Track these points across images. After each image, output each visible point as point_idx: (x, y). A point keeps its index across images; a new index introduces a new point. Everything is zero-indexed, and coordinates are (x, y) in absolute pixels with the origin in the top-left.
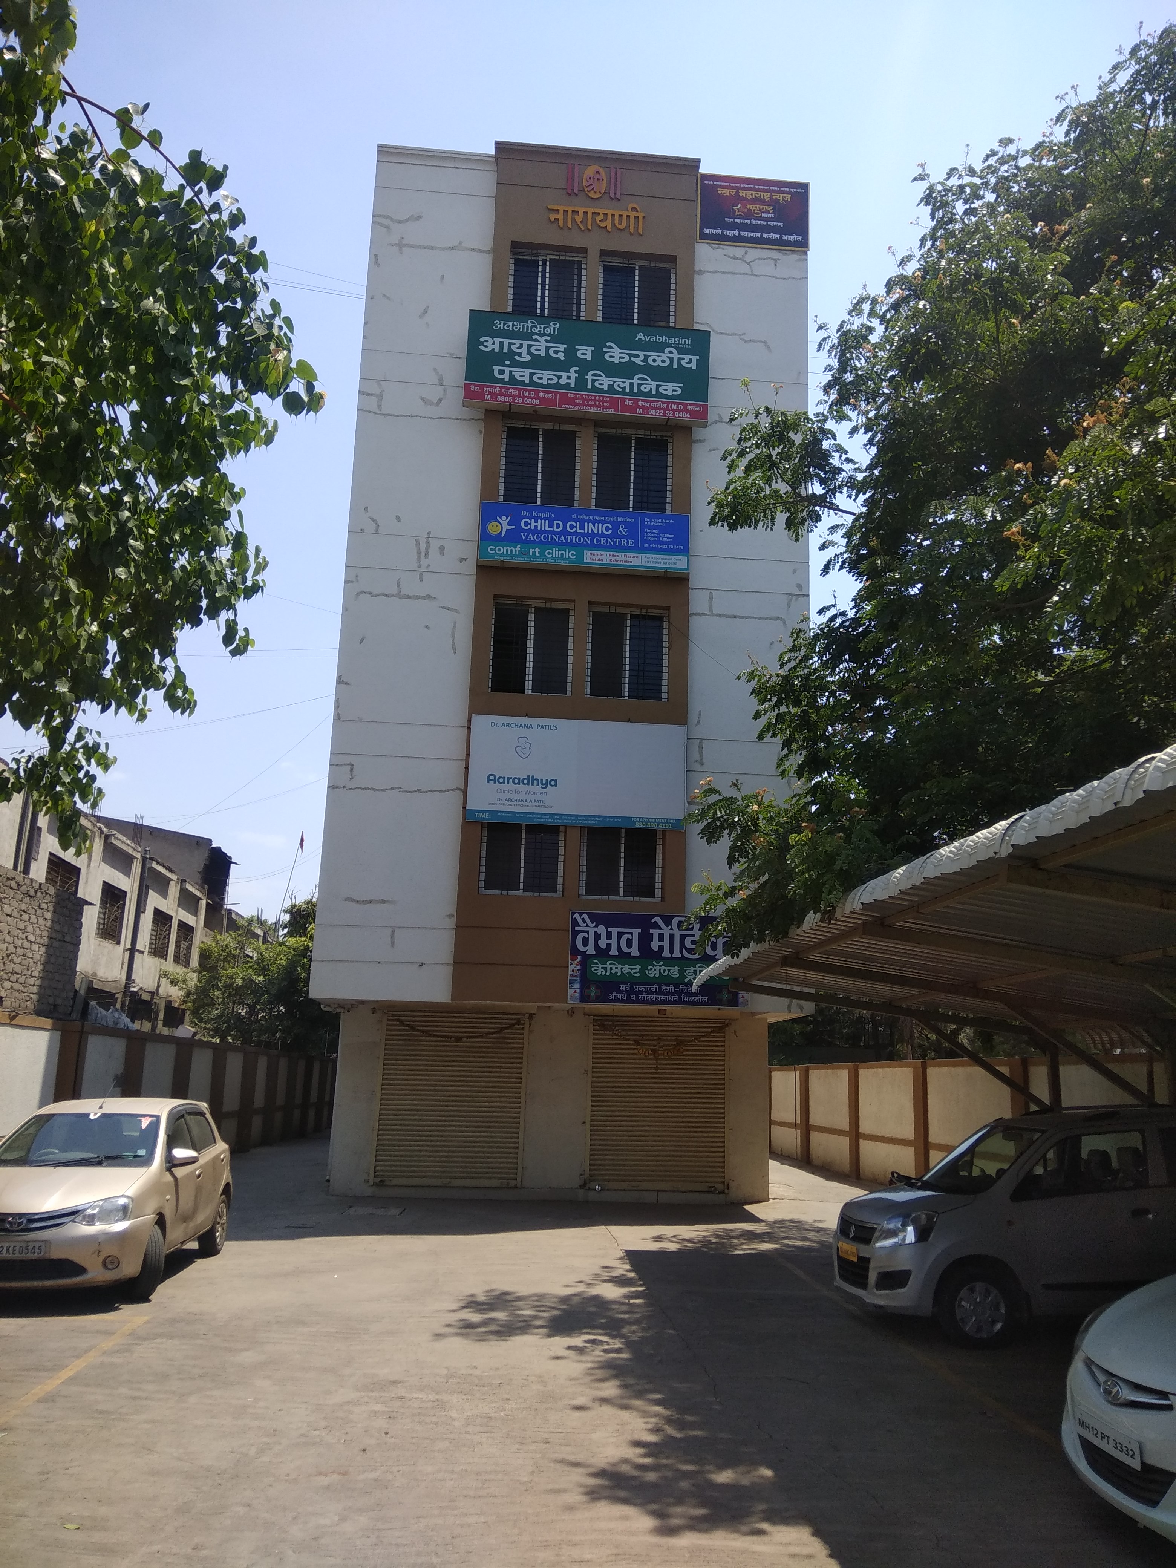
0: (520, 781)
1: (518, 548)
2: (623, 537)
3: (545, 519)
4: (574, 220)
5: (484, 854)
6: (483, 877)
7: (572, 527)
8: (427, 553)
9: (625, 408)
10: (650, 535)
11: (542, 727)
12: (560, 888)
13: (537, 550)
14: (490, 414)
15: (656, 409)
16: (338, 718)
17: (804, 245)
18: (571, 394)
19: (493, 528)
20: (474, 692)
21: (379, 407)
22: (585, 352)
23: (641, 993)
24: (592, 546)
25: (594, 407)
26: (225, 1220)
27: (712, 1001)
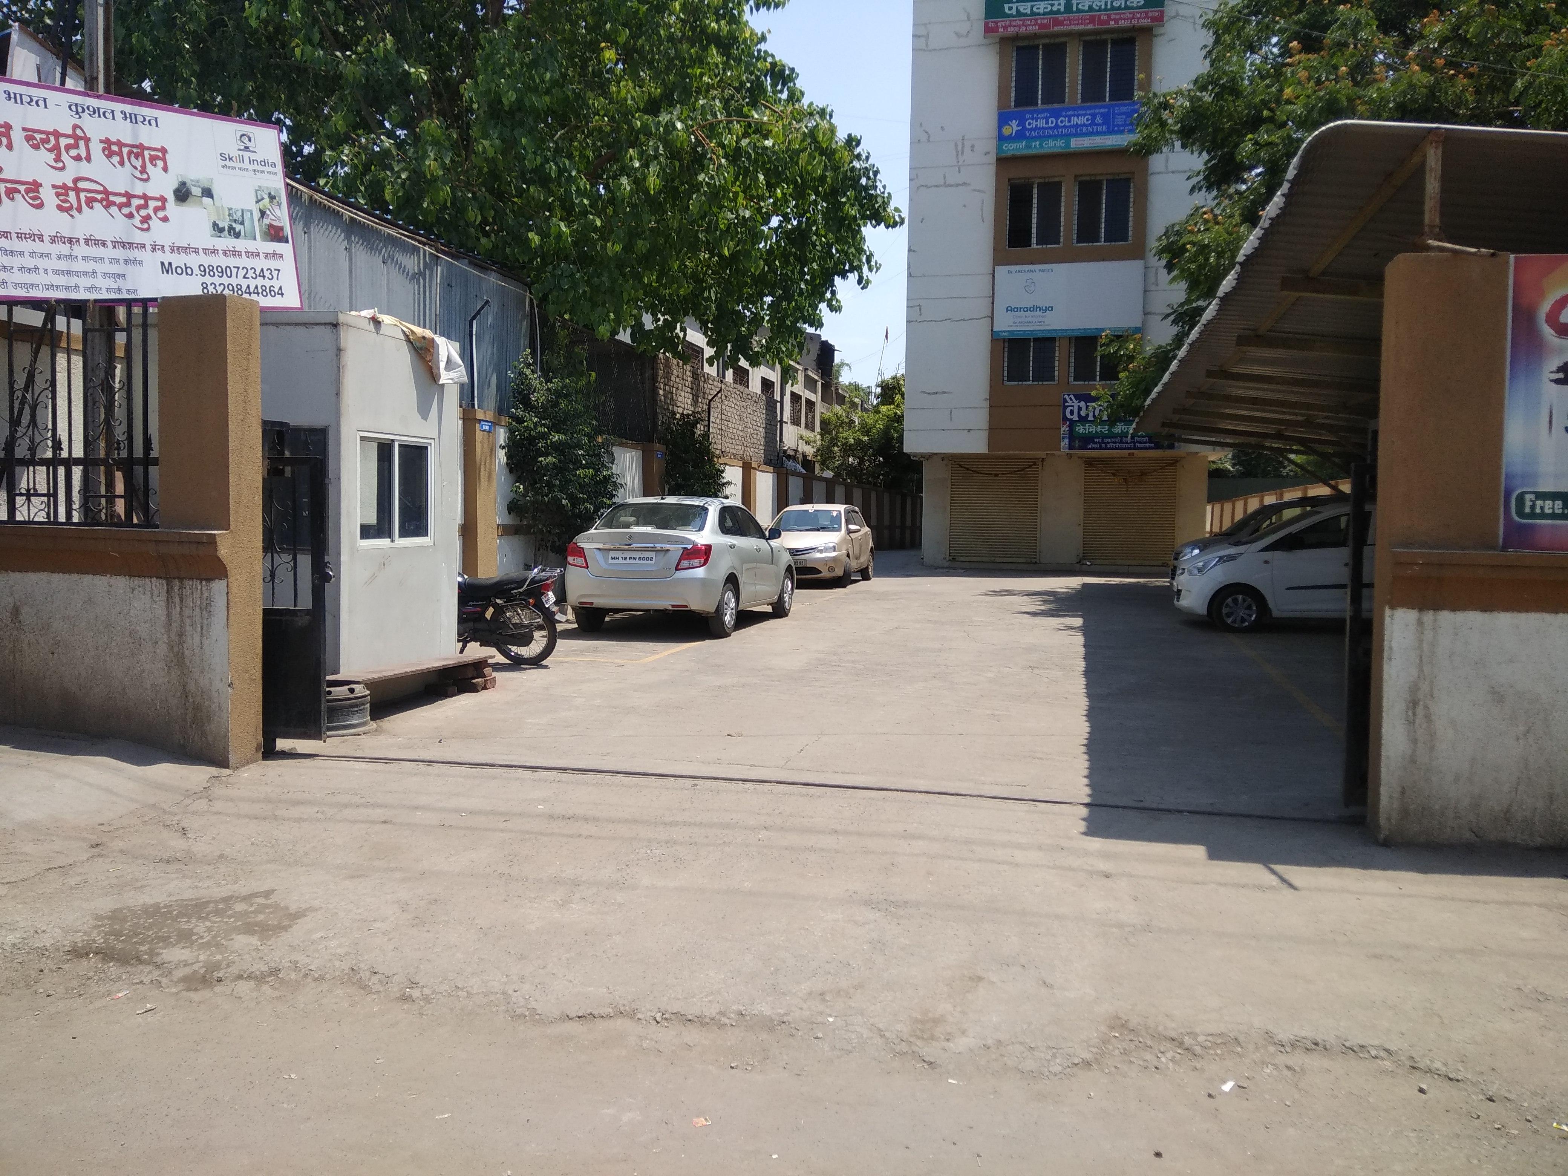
0: (1027, 309)
1: (1024, 143)
2: (1099, 124)
3: (1043, 118)
5: (1006, 359)
6: (1006, 374)
7: (1062, 122)
8: (963, 152)
9: (1101, 22)
10: (1119, 120)
11: (1042, 271)
12: (1056, 378)
13: (1038, 143)
14: (1003, 41)
15: (1124, 19)
16: (910, 275)
18: (1060, 17)
19: (1007, 131)
20: (996, 250)
21: (927, 45)
23: (1108, 443)
24: (1076, 135)
25: (1078, 24)
26: (872, 564)
27: (1158, 446)
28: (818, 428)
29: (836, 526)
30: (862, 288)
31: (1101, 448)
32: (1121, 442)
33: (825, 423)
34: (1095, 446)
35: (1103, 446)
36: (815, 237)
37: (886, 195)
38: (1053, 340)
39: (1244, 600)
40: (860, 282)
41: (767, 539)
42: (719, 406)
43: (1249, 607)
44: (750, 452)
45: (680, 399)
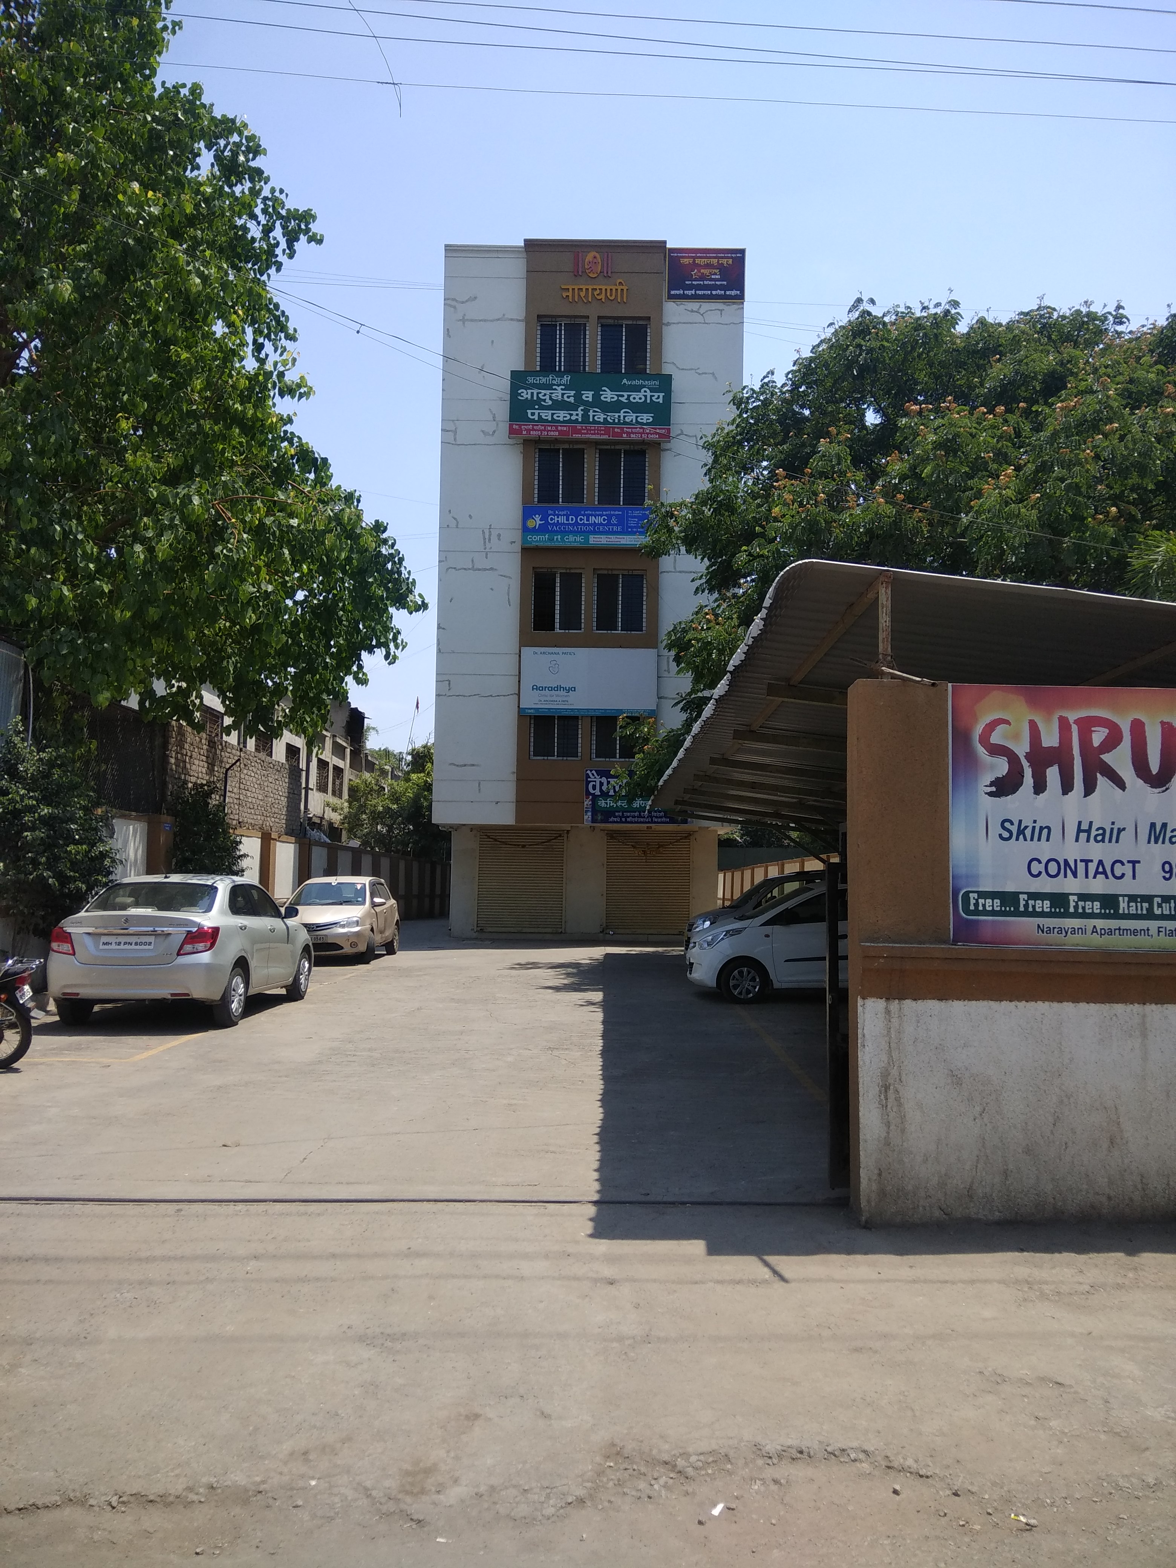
0: (553, 689)
1: (547, 536)
2: (615, 525)
3: (564, 515)
4: (579, 295)
5: (532, 735)
6: (532, 749)
7: (581, 519)
8: (490, 540)
9: (614, 433)
10: (632, 523)
11: (565, 654)
12: (579, 754)
13: (559, 536)
14: (527, 443)
15: (635, 433)
16: (439, 651)
17: (741, 297)
18: (579, 426)
19: (531, 524)
20: (522, 632)
21: (455, 439)
22: (588, 396)
23: (628, 817)
24: (594, 532)
25: (594, 434)
26: (397, 938)
27: (673, 821)
28: (346, 795)
29: (360, 899)
30: (390, 664)
31: (621, 822)
32: (640, 816)
33: (353, 790)
34: (615, 819)
35: (624, 819)
36: (341, 613)
37: (411, 580)
38: (577, 718)
39: (749, 973)
40: (387, 657)
41: (283, 918)
42: (238, 774)
43: (753, 979)
44: (270, 822)
45: (194, 767)
